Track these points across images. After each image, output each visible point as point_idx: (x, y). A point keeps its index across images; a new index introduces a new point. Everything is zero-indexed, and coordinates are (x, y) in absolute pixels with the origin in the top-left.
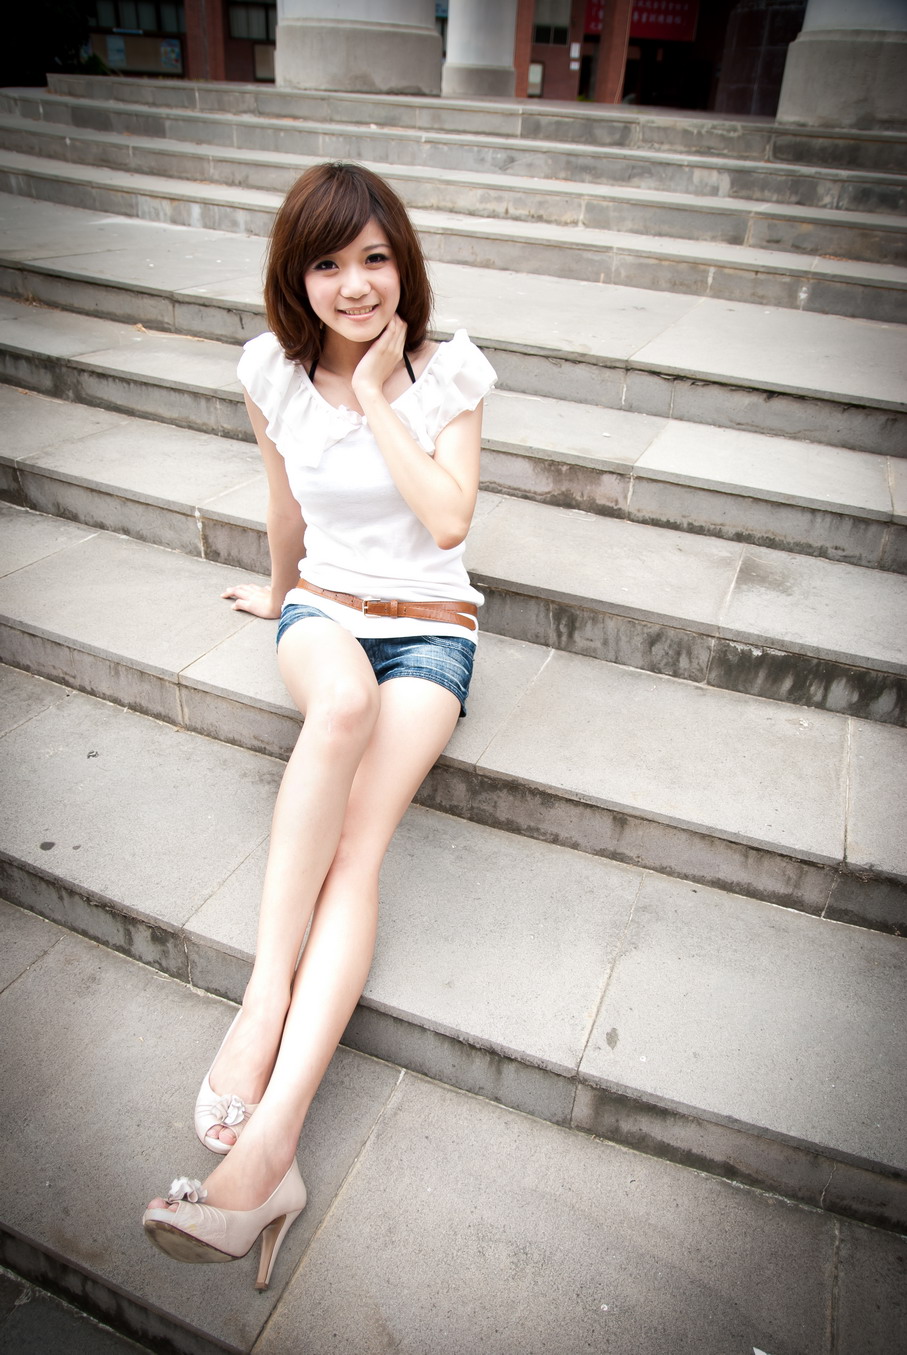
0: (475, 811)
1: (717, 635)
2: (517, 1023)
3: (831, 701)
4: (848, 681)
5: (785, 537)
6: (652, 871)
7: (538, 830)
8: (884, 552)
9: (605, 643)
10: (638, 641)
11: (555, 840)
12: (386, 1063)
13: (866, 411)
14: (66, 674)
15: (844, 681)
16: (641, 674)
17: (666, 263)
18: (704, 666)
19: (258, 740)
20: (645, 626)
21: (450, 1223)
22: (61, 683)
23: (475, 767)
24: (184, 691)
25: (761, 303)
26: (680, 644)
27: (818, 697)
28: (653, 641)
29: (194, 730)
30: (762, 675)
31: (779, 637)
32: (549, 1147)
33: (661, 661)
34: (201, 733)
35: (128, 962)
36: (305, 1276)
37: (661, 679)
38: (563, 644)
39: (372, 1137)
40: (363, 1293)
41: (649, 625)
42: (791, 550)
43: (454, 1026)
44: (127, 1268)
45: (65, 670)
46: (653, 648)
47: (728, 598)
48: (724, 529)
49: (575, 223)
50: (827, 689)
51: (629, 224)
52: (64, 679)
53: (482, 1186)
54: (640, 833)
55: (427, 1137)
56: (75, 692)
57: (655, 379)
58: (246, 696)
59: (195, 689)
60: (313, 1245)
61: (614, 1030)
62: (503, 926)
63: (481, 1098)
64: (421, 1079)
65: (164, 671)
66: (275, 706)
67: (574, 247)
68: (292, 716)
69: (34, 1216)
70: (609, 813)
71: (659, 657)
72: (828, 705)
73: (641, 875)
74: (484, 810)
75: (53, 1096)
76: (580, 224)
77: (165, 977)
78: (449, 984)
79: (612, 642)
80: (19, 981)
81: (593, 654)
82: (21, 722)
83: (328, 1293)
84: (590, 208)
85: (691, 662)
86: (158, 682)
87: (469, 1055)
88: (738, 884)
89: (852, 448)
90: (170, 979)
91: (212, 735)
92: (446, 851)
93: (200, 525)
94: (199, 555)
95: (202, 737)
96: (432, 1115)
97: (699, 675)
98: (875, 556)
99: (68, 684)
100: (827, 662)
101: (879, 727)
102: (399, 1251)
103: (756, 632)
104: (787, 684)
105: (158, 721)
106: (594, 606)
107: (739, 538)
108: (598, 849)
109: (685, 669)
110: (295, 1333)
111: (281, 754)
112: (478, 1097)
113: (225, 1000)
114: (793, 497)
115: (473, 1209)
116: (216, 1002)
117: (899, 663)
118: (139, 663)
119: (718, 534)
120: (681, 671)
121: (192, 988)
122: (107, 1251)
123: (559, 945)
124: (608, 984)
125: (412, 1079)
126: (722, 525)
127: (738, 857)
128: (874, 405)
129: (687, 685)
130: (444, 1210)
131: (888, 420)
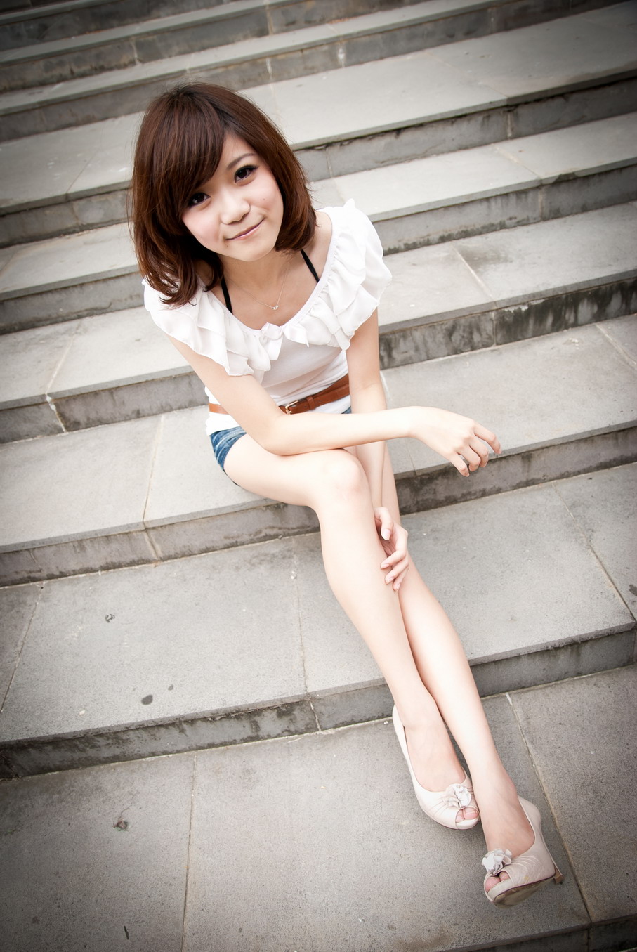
0: (421, 503)
1: (495, 308)
2: (575, 617)
3: (581, 318)
4: (588, 300)
5: (474, 225)
6: (555, 481)
7: (469, 493)
8: (542, 208)
9: (417, 349)
10: (440, 337)
11: (484, 494)
12: (492, 696)
13: (468, 118)
14: (31, 572)
15: (586, 301)
16: (450, 360)
17: (231, 68)
18: (491, 334)
19: (229, 538)
20: (442, 324)
21: (623, 763)
22: (28, 582)
23: (414, 472)
24: (152, 533)
25: (313, 73)
26: (470, 326)
27: (572, 320)
28: (450, 333)
29: (170, 558)
30: (531, 322)
31: (536, 290)
32: (631, 682)
33: (460, 344)
34: (176, 558)
35: (260, 745)
36: (575, 853)
37: (465, 356)
38: (386, 364)
39: (530, 746)
40: (617, 838)
41: (445, 322)
42: (481, 233)
43: (543, 642)
44: (467, 931)
45: (29, 569)
46: (453, 338)
47: (479, 281)
48: (431, 238)
49: (132, 63)
50: (576, 312)
51: (176, 49)
52: (29, 577)
53: (619, 730)
54: (543, 459)
55: (560, 724)
56: (44, 583)
57: (312, 153)
58: (210, 510)
59: (162, 526)
60: (561, 833)
61: (631, 586)
62: (506, 565)
63: (567, 679)
64: (522, 692)
65: (129, 526)
66: (239, 506)
67: (155, 80)
68: (255, 505)
69: (373, 947)
70: (518, 456)
71: (458, 342)
72: (579, 322)
73: (551, 486)
74: (427, 500)
75: (303, 864)
76: (137, 62)
77: (297, 738)
78: (512, 619)
79: (421, 347)
80: (195, 807)
81: (410, 362)
82: (26, 627)
83: (598, 854)
84: (140, 46)
85: (481, 335)
86: (126, 537)
87: (554, 656)
88: (615, 460)
89: (466, 148)
90: (301, 737)
91: (187, 554)
92: (423, 539)
93: (53, 407)
94: (60, 431)
95: (178, 559)
96: (550, 709)
97: (489, 341)
98: (537, 214)
99: (34, 580)
100: (572, 294)
101: (617, 322)
102: (613, 800)
103: (521, 294)
104: (550, 320)
105: (133, 567)
106: (403, 326)
107: (443, 240)
108: (515, 485)
109: (478, 342)
110: (605, 891)
111: (251, 540)
112: (565, 680)
113: (352, 726)
114: (472, 195)
115: (627, 747)
116: (347, 731)
117: (619, 272)
118: (102, 531)
119: (428, 243)
120: (476, 345)
121: (322, 733)
122: (443, 931)
123: (550, 556)
124: (601, 562)
125: (517, 696)
126: (428, 235)
127: (611, 442)
128: (473, 111)
129: (485, 352)
130: (612, 758)
131: (484, 118)
